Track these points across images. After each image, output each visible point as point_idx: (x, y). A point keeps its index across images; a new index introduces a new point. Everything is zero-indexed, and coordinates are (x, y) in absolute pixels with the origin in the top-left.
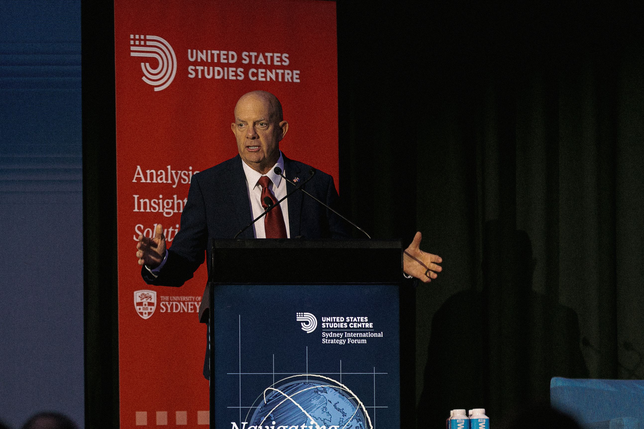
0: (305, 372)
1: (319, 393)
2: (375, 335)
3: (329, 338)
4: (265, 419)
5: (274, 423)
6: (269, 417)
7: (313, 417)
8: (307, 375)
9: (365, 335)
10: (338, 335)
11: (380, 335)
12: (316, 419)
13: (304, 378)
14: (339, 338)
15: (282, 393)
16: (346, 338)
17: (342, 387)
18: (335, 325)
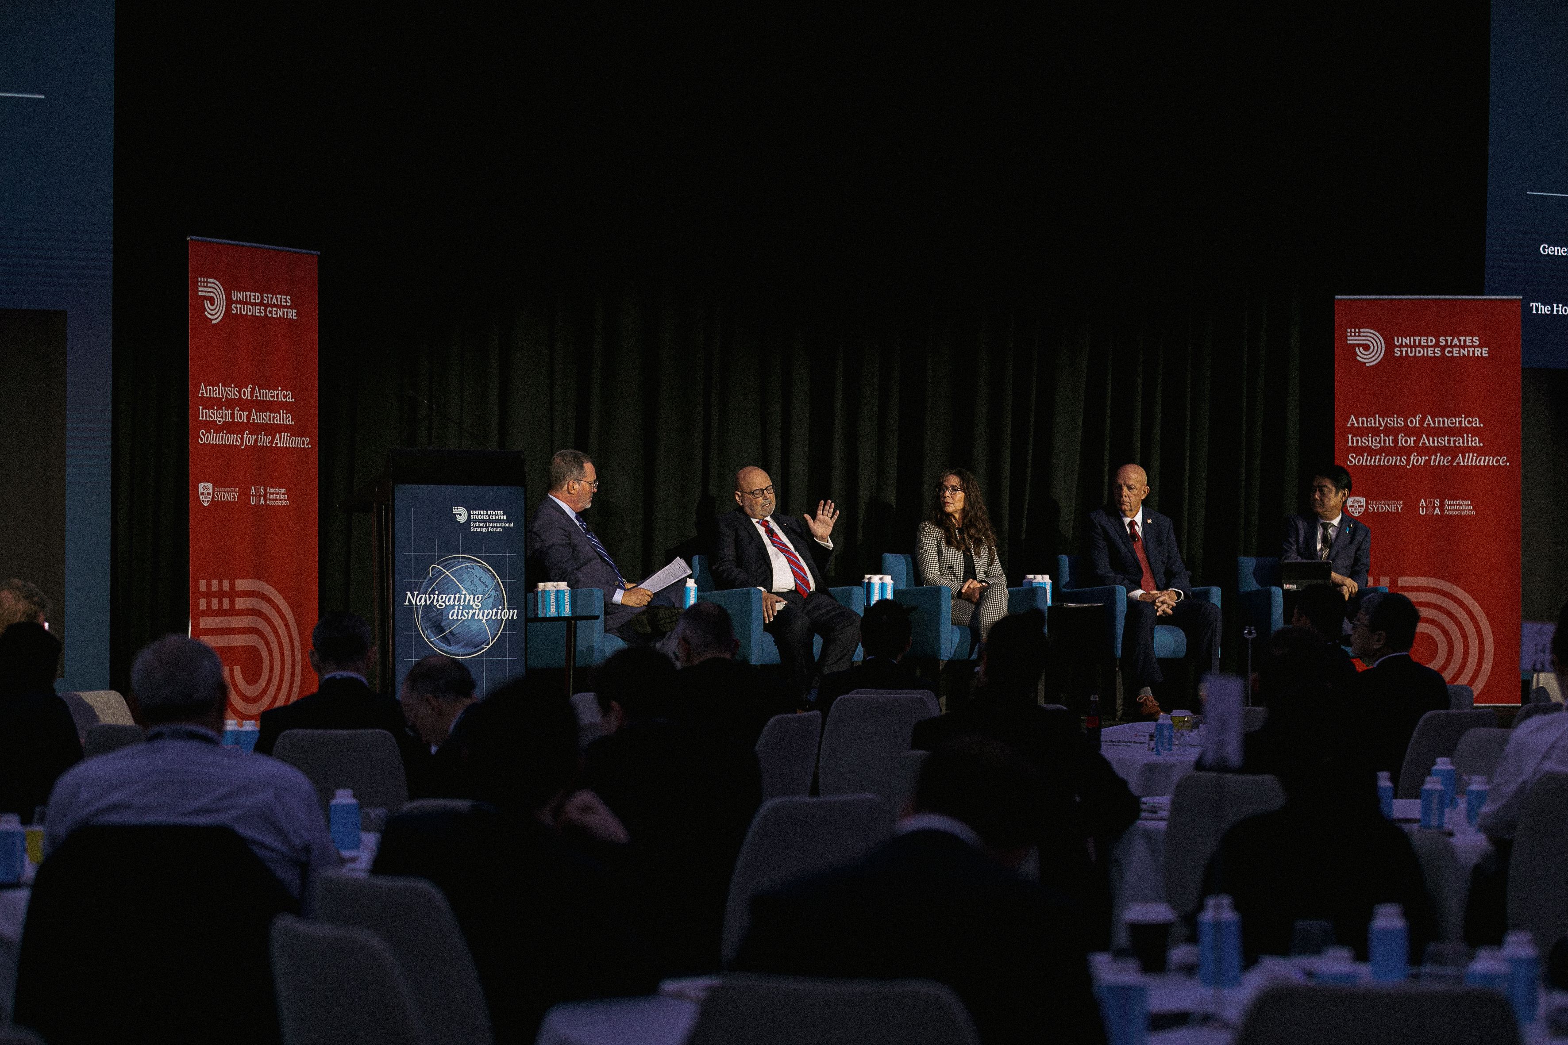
0: (458, 553)
1: (469, 569)
2: (508, 525)
3: (476, 527)
4: (430, 590)
5: (437, 592)
6: (434, 588)
7: (465, 588)
8: (460, 555)
9: (501, 525)
10: (481, 525)
11: (512, 525)
12: (466, 589)
13: (458, 557)
14: (483, 527)
15: (442, 569)
16: (488, 527)
17: (485, 565)
18: (480, 517)
